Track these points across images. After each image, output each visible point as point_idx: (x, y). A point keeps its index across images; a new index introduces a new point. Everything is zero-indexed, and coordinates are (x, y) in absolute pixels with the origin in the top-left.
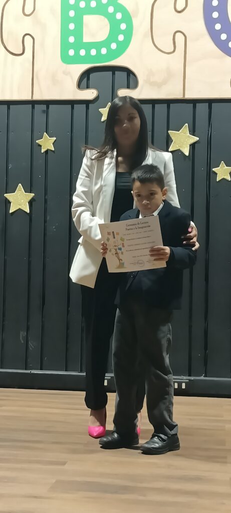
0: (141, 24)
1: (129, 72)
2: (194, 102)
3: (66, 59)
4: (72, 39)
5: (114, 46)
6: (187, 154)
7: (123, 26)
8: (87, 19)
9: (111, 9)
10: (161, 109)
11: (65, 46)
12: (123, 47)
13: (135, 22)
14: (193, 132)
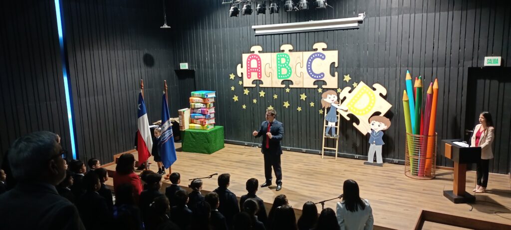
0: (293, 70)
1: (291, 81)
2: (306, 88)
3: (278, 78)
4: (279, 74)
5: (288, 75)
6: (304, 100)
7: (290, 71)
8: (282, 69)
9: (287, 67)
10: (299, 90)
11: (278, 75)
12: (290, 75)
13: (292, 70)
14: (306, 95)
